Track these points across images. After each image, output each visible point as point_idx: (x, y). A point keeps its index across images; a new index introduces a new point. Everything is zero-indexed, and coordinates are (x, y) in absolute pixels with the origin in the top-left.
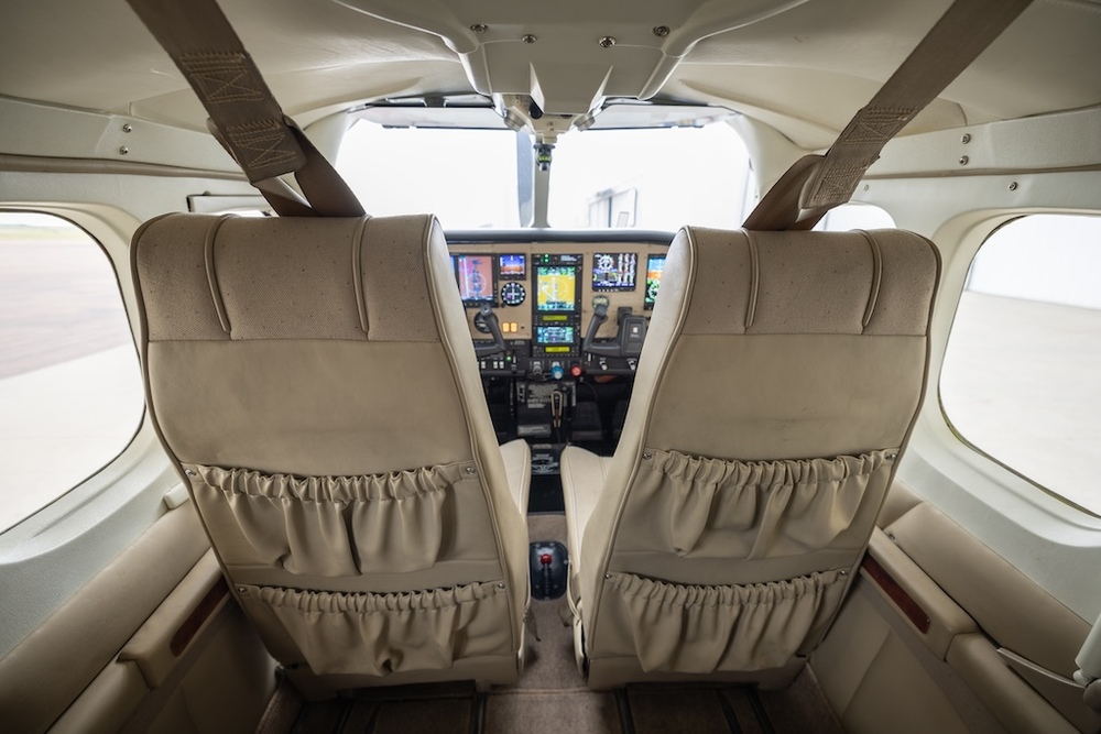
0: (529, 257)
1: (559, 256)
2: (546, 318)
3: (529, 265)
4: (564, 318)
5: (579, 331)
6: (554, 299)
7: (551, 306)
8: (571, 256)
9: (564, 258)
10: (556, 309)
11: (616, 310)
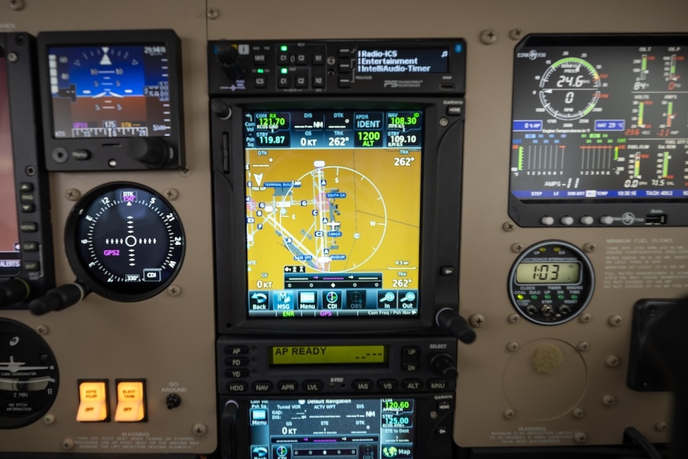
0: (197, 58)
1: (346, 50)
2: (285, 355)
3: (198, 97)
4: (374, 353)
5: (448, 419)
6: (322, 264)
7: (307, 296)
8: (405, 48)
9: (370, 62)
10: (333, 309)
11: (623, 314)
